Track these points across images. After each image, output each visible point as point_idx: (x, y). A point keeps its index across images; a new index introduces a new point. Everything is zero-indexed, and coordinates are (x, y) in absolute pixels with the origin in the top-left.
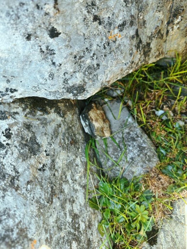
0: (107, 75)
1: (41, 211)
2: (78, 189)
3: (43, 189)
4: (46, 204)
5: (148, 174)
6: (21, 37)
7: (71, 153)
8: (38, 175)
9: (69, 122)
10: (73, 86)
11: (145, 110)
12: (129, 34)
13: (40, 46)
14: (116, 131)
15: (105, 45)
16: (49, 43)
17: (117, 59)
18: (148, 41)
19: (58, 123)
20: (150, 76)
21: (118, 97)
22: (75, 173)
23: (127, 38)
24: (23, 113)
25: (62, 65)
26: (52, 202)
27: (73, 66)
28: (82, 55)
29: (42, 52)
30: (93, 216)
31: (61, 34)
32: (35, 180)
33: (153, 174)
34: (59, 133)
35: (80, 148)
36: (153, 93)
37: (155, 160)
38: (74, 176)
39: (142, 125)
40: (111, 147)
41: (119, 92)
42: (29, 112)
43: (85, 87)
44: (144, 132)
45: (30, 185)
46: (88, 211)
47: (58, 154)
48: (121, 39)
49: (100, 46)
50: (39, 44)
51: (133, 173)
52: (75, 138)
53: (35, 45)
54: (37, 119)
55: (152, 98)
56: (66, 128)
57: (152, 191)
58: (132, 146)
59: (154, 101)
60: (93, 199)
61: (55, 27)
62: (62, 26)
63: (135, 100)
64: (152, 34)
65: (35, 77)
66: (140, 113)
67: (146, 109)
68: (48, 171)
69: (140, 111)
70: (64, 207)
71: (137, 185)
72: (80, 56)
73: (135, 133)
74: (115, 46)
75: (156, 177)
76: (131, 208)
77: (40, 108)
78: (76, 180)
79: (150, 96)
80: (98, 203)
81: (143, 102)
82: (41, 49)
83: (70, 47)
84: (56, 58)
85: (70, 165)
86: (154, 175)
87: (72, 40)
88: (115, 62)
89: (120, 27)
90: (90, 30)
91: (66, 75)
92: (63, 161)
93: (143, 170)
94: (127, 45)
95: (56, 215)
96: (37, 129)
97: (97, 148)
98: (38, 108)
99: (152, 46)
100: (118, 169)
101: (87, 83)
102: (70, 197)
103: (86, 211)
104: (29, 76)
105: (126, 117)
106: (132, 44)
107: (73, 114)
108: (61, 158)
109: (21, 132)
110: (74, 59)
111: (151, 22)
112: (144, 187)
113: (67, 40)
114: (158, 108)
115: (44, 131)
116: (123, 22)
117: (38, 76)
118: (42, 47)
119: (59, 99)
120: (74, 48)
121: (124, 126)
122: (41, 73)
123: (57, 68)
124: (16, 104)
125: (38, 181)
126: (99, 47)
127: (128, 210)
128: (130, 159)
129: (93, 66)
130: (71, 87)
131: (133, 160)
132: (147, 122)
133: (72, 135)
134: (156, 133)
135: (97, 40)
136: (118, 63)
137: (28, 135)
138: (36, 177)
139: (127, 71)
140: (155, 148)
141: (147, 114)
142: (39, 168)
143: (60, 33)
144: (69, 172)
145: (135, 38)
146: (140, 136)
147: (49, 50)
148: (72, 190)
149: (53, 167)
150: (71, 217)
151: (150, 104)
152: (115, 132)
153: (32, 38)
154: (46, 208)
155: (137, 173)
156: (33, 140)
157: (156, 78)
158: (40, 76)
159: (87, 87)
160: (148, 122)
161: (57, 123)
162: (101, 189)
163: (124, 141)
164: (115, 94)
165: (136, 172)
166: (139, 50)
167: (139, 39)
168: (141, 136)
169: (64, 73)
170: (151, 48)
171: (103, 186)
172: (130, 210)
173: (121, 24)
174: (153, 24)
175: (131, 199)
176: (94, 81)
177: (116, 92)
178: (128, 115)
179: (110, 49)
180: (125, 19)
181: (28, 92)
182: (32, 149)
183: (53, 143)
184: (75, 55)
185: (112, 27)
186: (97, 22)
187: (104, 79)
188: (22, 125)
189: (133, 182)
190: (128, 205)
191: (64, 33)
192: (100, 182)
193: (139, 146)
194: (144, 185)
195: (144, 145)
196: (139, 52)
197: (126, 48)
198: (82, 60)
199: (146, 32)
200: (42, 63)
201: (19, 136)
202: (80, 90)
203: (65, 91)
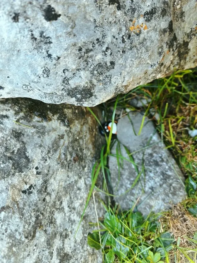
0: (124, 77)
1: (14, 249)
2: (76, 219)
3: (23, 219)
4: (23, 239)
5: (170, 211)
6: (5, 16)
7: (73, 172)
8: (21, 199)
9: (76, 133)
10: (76, 88)
11: (175, 128)
12: (159, 26)
13: (32, 31)
14: (136, 149)
15: (124, 37)
16: (44, 27)
17: (140, 57)
18: (186, 40)
19: (61, 134)
20: (186, 85)
21: (143, 107)
22: (75, 199)
23: (156, 31)
24: (14, 117)
25: (61, 59)
26: (34, 236)
27: (76, 62)
28: (91, 47)
29: (34, 39)
30: (90, 258)
31: (61, 17)
32: (14, 205)
33: (176, 213)
34: (59, 147)
35: (87, 166)
36: (187, 107)
37: (181, 194)
38: (72, 202)
39: (169, 147)
40: (127, 169)
41: (145, 102)
42: (23, 116)
43: (93, 91)
44: (171, 156)
45: (5, 212)
46: (84, 251)
47: (54, 172)
48: (148, 32)
49: (117, 39)
50: (30, 27)
51: (151, 207)
52: (81, 154)
53: (24, 28)
54: (33, 126)
55: (186, 113)
56: (70, 140)
57: (173, 235)
58: (154, 173)
59: (188, 118)
60: (95, 235)
61: (53, 6)
62: (63, 5)
63: (164, 113)
64: (191, 31)
65: (24, 73)
66: (169, 131)
67: (177, 126)
68: (36, 194)
69: (169, 128)
70: (51, 243)
71: (154, 224)
72: (87, 48)
73: (160, 155)
74: (138, 40)
75: (180, 217)
76: (142, 254)
77: (39, 113)
78: (74, 209)
79: (184, 111)
80: (100, 241)
81: (174, 116)
82: (32, 35)
83: (73, 35)
84: (53, 48)
85: (69, 188)
86: (178, 214)
87: (77, 27)
88: (136, 62)
89: (146, 16)
90: (105, 16)
91: (67, 73)
92: (59, 183)
93: (164, 205)
94: (155, 41)
95: (36, 254)
96: (29, 139)
97: (110, 168)
98: (36, 113)
99: (190, 46)
100: (133, 200)
101: (95, 86)
102: (62, 231)
103: (82, 251)
104: (17, 71)
105: (150, 133)
106: (162, 40)
107: (82, 123)
108: (58, 178)
109: (6, 140)
110: (79, 52)
111: (191, 15)
112: (163, 228)
113: (70, 26)
114: (192, 127)
115: (39, 142)
116: (152, 10)
117: (29, 71)
118: (34, 33)
119: (58, 104)
120: (80, 38)
121: (146, 145)
122: (32, 68)
123: (54, 62)
124: (6, 105)
125: (18, 207)
126: (115, 40)
127: (137, 256)
128: (150, 188)
129: (104, 64)
130: (73, 89)
131: (153, 190)
132: (176, 144)
133: (77, 150)
134: (186, 159)
135: (113, 30)
136: (140, 63)
137: (15, 145)
138: (17, 202)
139: (154, 75)
140: (184, 178)
141: (178, 133)
142: (23, 189)
143: (60, 15)
144: (66, 197)
145: (168, 33)
146: (165, 160)
147: (44, 37)
148: (68, 220)
149: (43, 189)
150: (59, 257)
151: (183, 120)
152: (134, 151)
153: (21, 19)
154: (22, 246)
155: (155, 208)
156: (22, 152)
157: (193, 88)
158: (31, 71)
159: (95, 91)
160: (178, 144)
161: (59, 134)
162: (107, 222)
163: (144, 164)
164: (140, 104)
165: (155, 206)
166: (171, 49)
167: (173, 35)
168: (167, 160)
169: (64, 70)
170: (189, 50)
171: (109, 219)
172: (140, 257)
173: (148, 11)
174: (194, 18)
175: (144, 243)
176: (105, 84)
177: (141, 102)
178: (153, 132)
179: (131, 43)
180: (155, 5)
181: (19, 91)
182: (18, 164)
183: (49, 158)
184: (80, 47)
185: (136, 14)
186: (115, 5)
187: (120, 82)
188: (9, 132)
189: (149, 219)
190: (139, 249)
191: (65, 15)
192: (107, 214)
193: (163, 174)
194: (162, 226)
195: (169, 173)
196: (172, 53)
197: (154, 44)
198: (90, 54)
199: (184, 28)
200: (33, 54)
201: (3, 146)
202: (86, 94)
203: (65, 94)
